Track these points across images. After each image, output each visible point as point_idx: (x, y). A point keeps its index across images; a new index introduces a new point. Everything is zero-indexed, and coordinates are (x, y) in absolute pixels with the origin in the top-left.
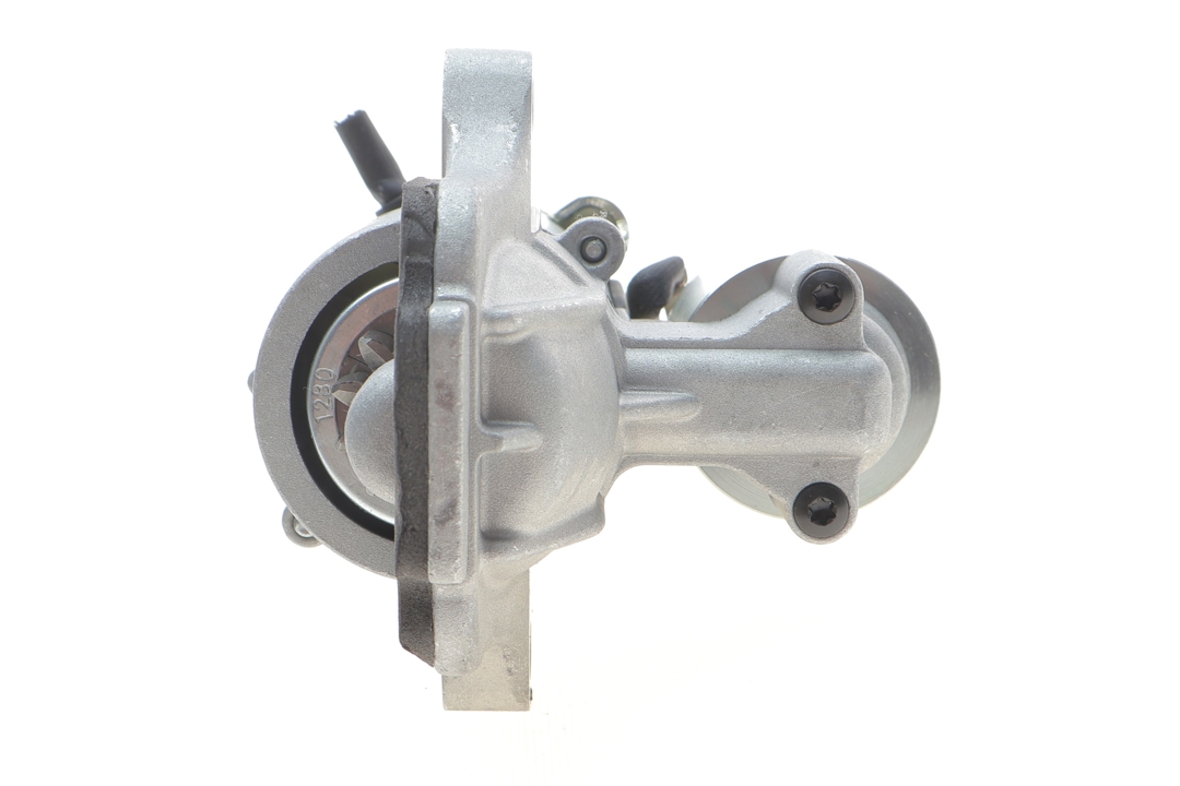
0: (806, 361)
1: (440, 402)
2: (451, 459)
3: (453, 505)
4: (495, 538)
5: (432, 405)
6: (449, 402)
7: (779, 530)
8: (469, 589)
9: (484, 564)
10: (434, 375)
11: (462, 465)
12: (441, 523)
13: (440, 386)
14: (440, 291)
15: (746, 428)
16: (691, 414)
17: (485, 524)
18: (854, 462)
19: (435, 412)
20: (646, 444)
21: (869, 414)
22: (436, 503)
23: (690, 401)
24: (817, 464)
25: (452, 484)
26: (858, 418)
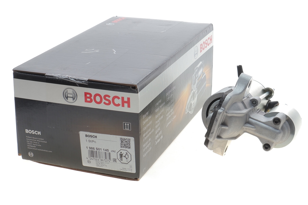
0: (271, 128)
1: (216, 121)
2: (215, 127)
3: (213, 132)
4: (219, 137)
5: (215, 121)
6: (217, 121)
7: (261, 145)
8: (213, 141)
9: (216, 139)
10: (216, 118)
11: (216, 128)
12: (211, 134)
13: (216, 119)
14: (221, 108)
15: (260, 134)
16: (254, 129)
17: (218, 135)
18: (273, 143)
19: (215, 122)
20: (247, 131)
21: (276, 138)
22: (212, 131)
23: (254, 128)
24: (268, 141)
25: (214, 130)
26: (274, 138)
